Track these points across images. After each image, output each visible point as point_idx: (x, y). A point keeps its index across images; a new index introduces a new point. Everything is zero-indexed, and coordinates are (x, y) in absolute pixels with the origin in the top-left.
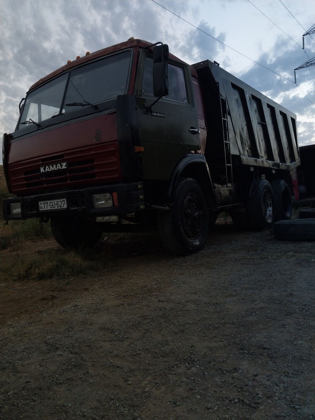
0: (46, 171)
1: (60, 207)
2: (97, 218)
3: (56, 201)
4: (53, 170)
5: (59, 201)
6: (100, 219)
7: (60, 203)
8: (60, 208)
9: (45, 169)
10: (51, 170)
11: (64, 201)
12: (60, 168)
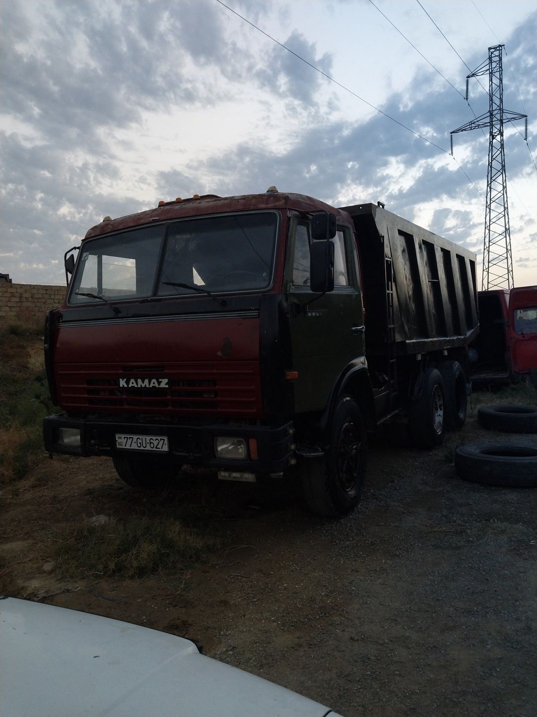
0: (130, 386)
1: (156, 448)
2: (220, 474)
3: (148, 438)
4: (143, 386)
5: (154, 438)
6: (224, 475)
7: (156, 443)
8: (154, 449)
9: (127, 382)
10: (139, 386)
11: (164, 439)
12: (157, 385)
